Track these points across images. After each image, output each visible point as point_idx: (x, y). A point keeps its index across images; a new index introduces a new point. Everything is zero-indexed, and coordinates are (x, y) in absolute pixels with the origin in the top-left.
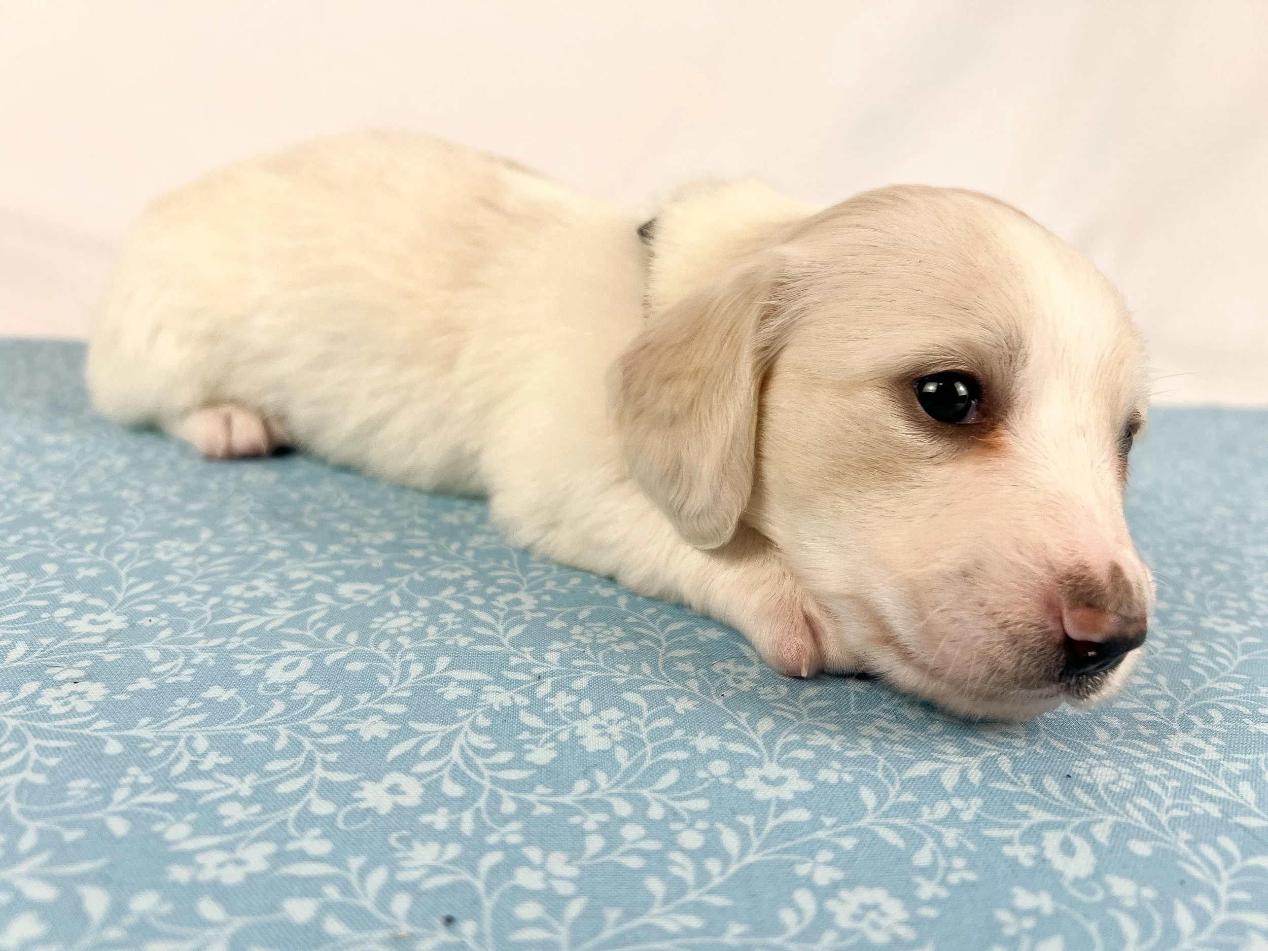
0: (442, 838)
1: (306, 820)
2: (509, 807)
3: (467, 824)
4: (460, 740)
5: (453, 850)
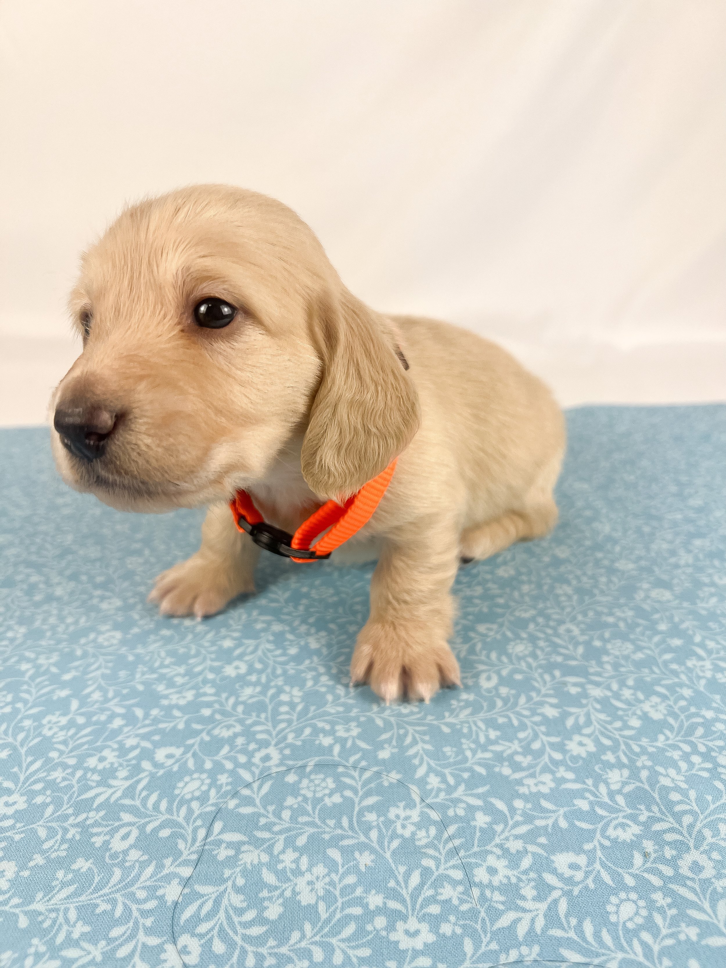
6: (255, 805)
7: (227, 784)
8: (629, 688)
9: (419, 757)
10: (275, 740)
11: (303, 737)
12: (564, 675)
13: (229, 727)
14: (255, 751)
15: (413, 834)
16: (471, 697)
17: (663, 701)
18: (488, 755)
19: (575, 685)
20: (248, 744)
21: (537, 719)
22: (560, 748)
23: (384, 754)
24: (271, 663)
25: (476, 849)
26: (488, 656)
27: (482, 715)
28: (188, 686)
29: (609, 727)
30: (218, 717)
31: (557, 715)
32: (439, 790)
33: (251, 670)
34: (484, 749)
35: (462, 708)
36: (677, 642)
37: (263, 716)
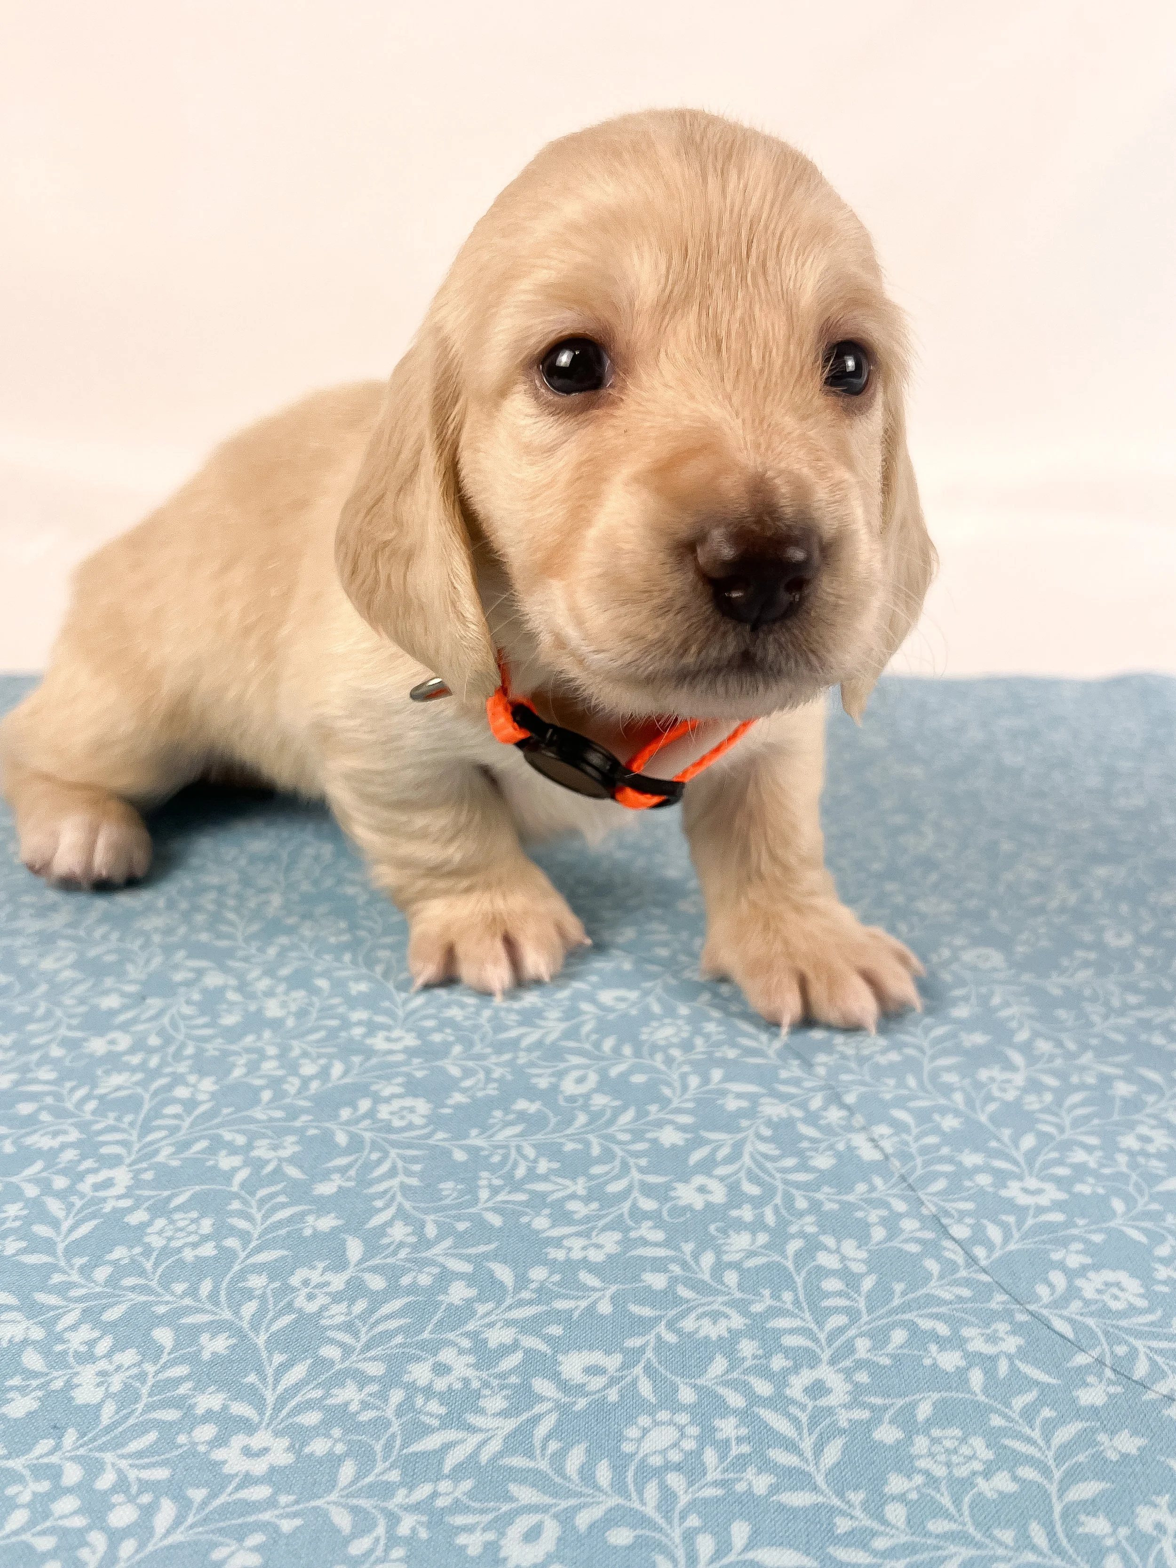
0: (133, 1070)
1: (44, 1060)
2: (190, 1050)
3: (154, 1062)
4: (173, 1010)
5: (139, 1076)
6: (53, 1254)
7: (16, 1218)
8: (843, 1106)
9: (388, 1196)
10: (133, 1157)
11: (188, 1154)
12: (726, 1079)
13: (55, 1134)
14: (89, 1171)
15: (323, 1308)
16: (533, 1108)
17: (896, 1134)
18: (522, 1197)
19: (739, 1096)
20: (79, 1162)
21: (640, 1146)
22: (662, 1193)
23: (326, 1189)
24: (180, 1037)
25: (426, 1335)
26: (597, 1045)
27: (539, 1137)
28: (9, 1067)
29: (769, 1165)
30: (45, 1117)
31: (681, 1143)
32: (401, 1245)
33: (139, 1045)
34: (516, 1186)
35: (507, 1124)
36: (979, 1039)
37: (128, 1118)
